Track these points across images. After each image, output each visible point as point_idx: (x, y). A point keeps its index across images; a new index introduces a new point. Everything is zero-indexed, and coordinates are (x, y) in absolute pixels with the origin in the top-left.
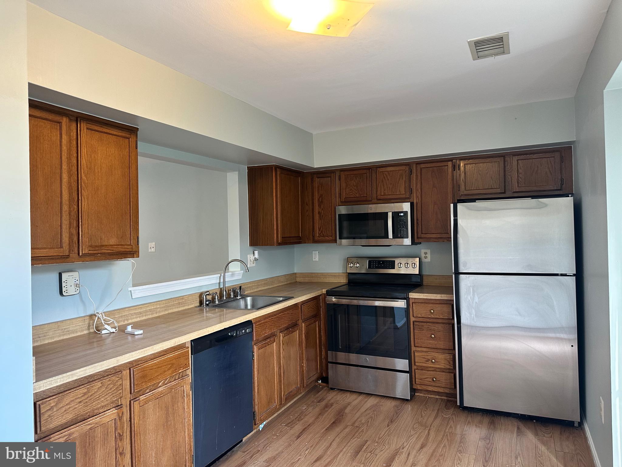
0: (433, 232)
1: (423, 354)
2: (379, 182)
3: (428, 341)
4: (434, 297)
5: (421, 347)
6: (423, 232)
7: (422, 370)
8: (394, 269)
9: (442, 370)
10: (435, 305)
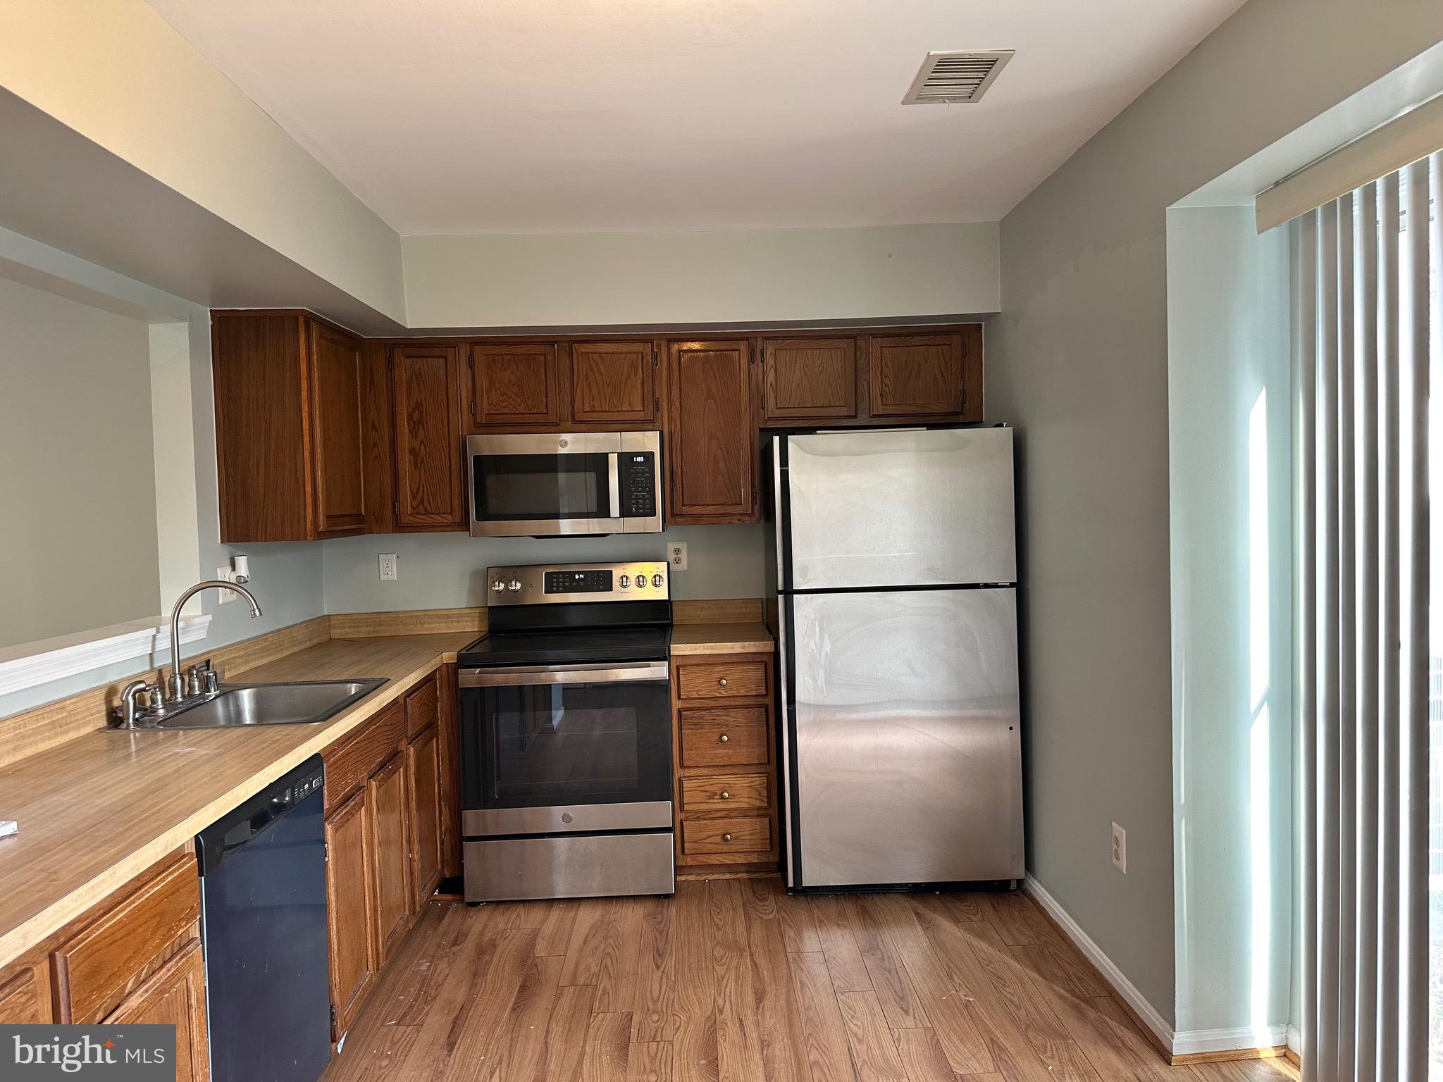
0: (707, 503)
1: (702, 781)
2: (579, 379)
3: (713, 752)
4: (727, 648)
5: (697, 767)
6: (686, 502)
7: (698, 818)
8: (612, 590)
9: (744, 814)
10: (729, 667)
